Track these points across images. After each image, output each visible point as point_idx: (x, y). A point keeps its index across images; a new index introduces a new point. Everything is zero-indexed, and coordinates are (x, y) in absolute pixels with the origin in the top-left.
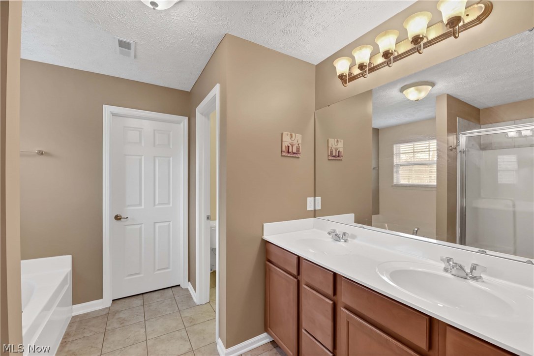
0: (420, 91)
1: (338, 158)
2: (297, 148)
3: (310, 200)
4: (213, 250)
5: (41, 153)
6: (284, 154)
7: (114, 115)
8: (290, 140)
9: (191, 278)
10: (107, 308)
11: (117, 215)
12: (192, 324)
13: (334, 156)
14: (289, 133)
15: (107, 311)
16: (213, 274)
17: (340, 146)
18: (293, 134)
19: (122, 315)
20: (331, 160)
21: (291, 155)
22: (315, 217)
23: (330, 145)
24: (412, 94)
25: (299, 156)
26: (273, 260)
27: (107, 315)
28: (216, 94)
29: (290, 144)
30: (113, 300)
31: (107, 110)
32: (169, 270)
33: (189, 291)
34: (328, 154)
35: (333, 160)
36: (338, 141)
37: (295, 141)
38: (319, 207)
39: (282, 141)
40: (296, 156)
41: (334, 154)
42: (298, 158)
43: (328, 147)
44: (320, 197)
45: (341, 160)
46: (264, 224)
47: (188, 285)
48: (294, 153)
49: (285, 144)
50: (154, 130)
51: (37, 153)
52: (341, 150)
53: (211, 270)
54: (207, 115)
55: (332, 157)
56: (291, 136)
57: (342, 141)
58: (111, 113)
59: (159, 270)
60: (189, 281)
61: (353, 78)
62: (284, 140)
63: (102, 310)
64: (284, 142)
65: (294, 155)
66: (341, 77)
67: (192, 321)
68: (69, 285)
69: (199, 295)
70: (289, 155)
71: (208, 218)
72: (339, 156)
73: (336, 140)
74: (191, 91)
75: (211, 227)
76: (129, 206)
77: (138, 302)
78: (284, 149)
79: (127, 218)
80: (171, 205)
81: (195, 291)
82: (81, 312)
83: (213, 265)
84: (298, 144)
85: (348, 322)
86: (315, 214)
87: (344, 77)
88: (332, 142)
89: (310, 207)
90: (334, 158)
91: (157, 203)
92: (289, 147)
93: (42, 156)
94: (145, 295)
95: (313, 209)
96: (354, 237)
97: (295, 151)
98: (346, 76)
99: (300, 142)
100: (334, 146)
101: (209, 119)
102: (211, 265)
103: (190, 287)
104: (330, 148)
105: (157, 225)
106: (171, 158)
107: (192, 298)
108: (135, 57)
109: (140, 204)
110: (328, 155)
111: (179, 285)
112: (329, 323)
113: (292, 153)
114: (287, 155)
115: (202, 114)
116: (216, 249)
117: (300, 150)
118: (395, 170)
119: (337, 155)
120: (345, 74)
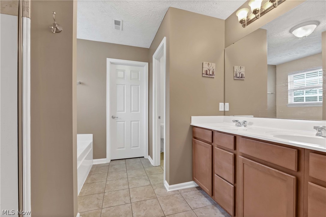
0: (306, 29)
1: (241, 79)
2: (212, 72)
3: (221, 105)
4: (162, 140)
5: (80, 83)
6: (204, 75)
7: (112, 63)
8: (208, 67)
9: (150, 153)
10: (108, 163)
11: (113, 116)
12: (150, 174)
13: (238, 77)
14: (207, 63)
15: (108, 164)
16: (162, 154)
17: (243, 71)
18: (210, 63)
19: (116, 167)
20: (236, 79)
21: (209, 76)
22: (224, 115)
23: (235, 70)
24: (300, 33)
25: (214, 77)
26: (197, 136)
27: (108, 166)
28: (164, 44)
29: (208, 69)
30: (111, 160)
31: (109, 60)
32: (138, 148)
33: (148, 160)
34: (234, 75)
35: (237, 79)
36: (241, 67)
37: (211, 68)
38: (227, 109)
39: (203, 67)
40: (212, 76)
41: (238, 76)
42: (213, 78)
43: (234, 71)
44: (228, 103)
45: (243, 80)
46: (192, 117)
47: (149, 157)
48: (211, 75)
49: (205, 69)
50: (131, 71)
51: (79, 83)
52: (243, 73)
53: (161, 152)
54: (158, 59)
55: (237, 77)
56: (209, 64)
57: (244, 67)
58: (110, 62)
59: (133, 147)
60: (149, 155)
61: (250, 22)
62: (204, 67)
63: (106, 164)
64: (204, 68)
65: (211, 76)
66: (242, 22)
67: (151, 173)
68: (91, 149)
69: (154, 161)
70: (207, 76)
71: (159, 117)
72: (242, 77)
73: (239, 67)
74: (150, 48)
75: (161, 126)
76: (119, 111)
77: (123, 162)
78: (204, 72)
79: (118, 117)
80: (139, 112)
81: (152, 159)
82: (97, 163)
83: (162, 149)
84: (213, 69)
85: (244, 164)
86: (225, 113)
87: (243, 22)
88: (237, 68)
89: (221, 109)
90: (238, 79)
91: (132, 110)
92: (207, 71)
93: (80, 85)
94: (126, 160)
95: (223, 110)
96: (251, 124)
97: (211, 73)
98: (245, 21)
99: (214, 68)
100: (238, 70)
101: (160, 61)
102: (161, 149)
103: (149, 158)
104: (235, 72)
105: (132, 122)
106: (139, 86)
107: (151, 163)
108: (122, 30)
109: (124, 111)
110: (234, 77)
111: (144, 157)
112: (231, 167)
113: (209, 75)
114: (206, 76)
115: (156, 59)
116: (163, 139)
117: (214, 73)
118: (289, 94)
119: (241, 76)
120: (244, 20)
